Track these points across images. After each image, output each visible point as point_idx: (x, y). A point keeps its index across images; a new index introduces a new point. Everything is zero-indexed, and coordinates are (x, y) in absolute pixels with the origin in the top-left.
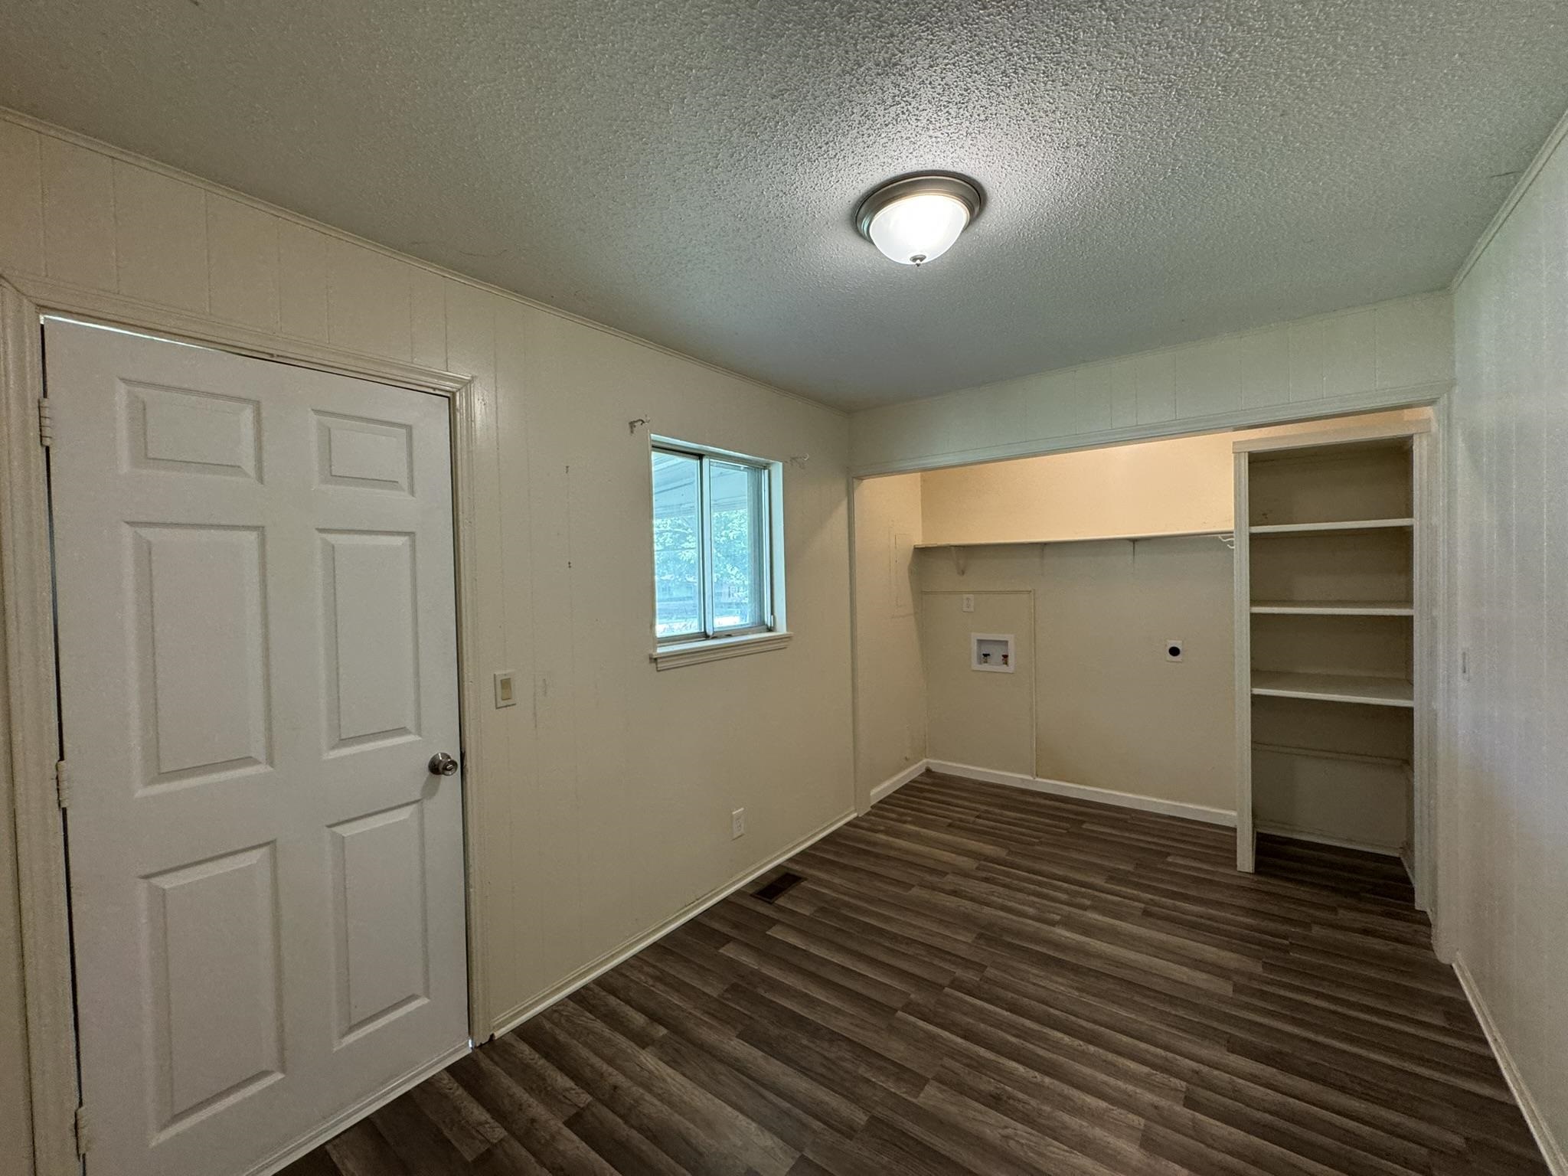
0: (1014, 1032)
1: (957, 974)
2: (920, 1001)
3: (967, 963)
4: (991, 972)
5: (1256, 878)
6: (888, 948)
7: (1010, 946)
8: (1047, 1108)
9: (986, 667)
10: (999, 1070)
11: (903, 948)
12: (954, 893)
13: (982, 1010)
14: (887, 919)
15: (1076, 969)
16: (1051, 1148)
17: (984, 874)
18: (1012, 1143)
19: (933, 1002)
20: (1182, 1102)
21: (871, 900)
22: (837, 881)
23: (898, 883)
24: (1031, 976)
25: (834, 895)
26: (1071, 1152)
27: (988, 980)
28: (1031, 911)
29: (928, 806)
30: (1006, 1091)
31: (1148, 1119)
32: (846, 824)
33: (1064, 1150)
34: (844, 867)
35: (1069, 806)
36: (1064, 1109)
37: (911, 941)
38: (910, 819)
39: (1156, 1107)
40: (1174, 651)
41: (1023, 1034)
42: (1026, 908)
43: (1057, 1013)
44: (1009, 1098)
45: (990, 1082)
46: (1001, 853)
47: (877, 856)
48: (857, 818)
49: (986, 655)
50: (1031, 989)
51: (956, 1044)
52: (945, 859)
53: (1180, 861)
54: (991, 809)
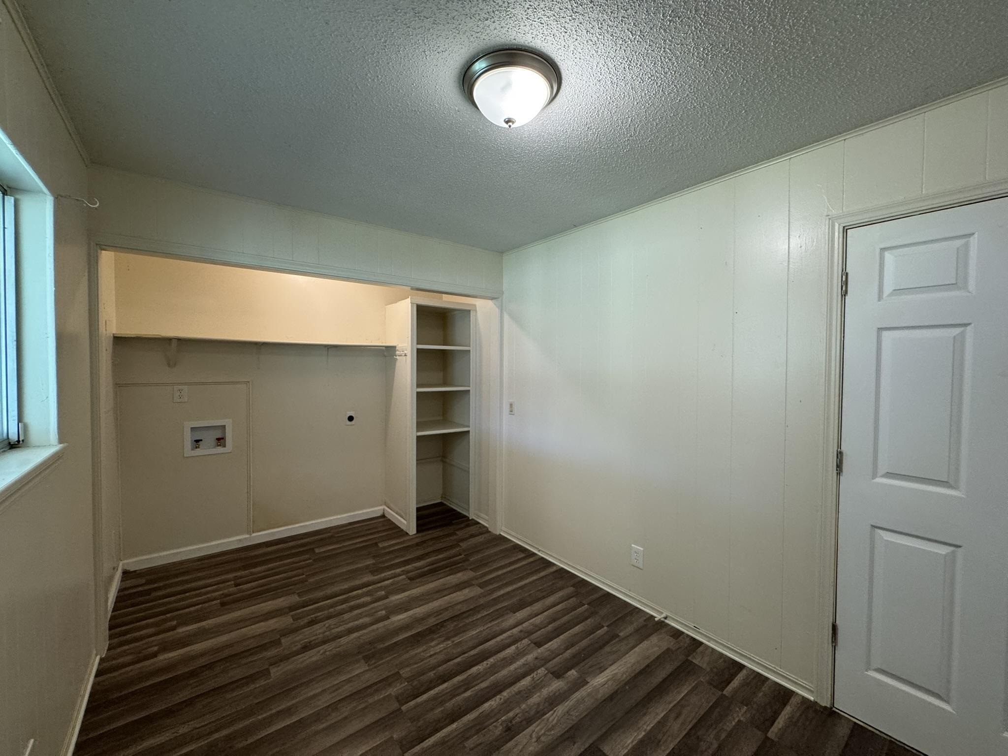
0: (462, 689)
1: (393, 694)
2: (404, 733)
3: (386, 682)
4: (405, 672)
5: (420, 535)
6: (324, 729)
7: (389, 649)
8: (523, 706)
9: (198, 452)
10: (487, 716)
11: (335, 717)
12: (306, 648)
13: (434, 698)
14: (288, 711)
15: (432, 631)
16: (551, 719)
17: (306, 620)
18: (543, 739)
19: (409, 724)
20: (537, 647)
21: (250, 712)
22: (183, 730)
23: (250, 679)
24: (422, 654)
25: (202, 743)
26: (555, 711)
27: (409, 679)
28: (367, 620)
29: (175, 602)
30: (505, 721)
31: (543, 666)
32: (96, 676)
33: (553, 714)
34: (170, 712)
35: (291, 544)
36: (527, 698)
37: (334, 707)
38: (175, 622)
39: (536, 658)
40: (351, 419)
41: (467, 685)
42: (361, 621)
43: (459, 659)
44: (511, 722)
45: (495, 726)
46: (295, 599)
47: (192, 674)
48: (102, 660)
49: (197, 441)
50: (433, 661)
51: (456, 730)
52: (259, 631)
53: (386, 544)
54: (239, 574)
